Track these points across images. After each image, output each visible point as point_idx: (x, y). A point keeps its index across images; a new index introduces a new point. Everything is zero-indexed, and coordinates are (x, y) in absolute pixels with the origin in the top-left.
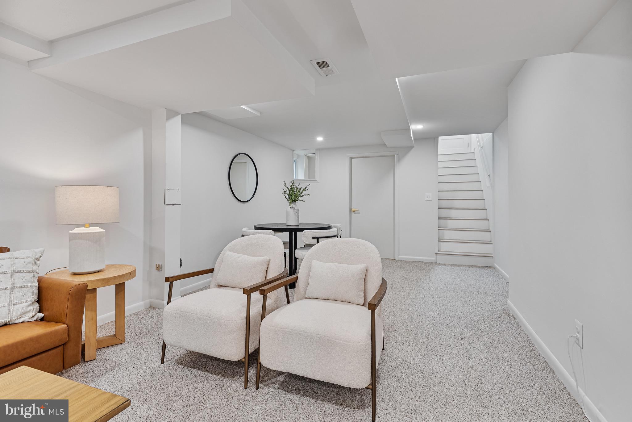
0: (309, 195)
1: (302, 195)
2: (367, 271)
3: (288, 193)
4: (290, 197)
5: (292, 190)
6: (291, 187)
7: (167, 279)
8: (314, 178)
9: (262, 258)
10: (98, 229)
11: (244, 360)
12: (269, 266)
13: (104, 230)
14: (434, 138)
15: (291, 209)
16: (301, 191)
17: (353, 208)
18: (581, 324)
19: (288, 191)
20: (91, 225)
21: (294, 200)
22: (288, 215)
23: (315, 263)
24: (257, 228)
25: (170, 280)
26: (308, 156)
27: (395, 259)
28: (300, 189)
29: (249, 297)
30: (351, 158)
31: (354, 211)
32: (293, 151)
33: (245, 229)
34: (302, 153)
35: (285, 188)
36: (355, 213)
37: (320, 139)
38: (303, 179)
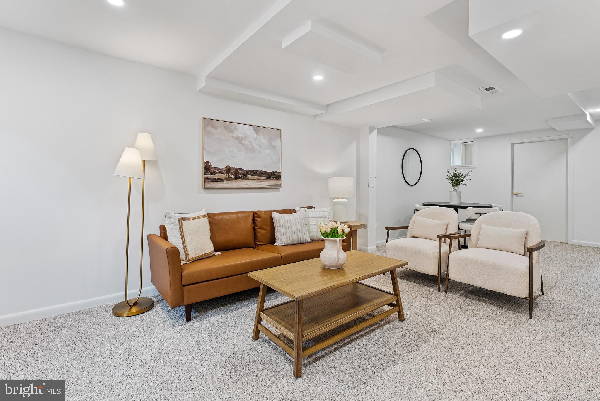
0: (471, 180)
1: (464, 179)
2: (527, 234)
3: (451, 178)
4: (453, 182)
5: (455, 175)
6: (454, 173)
7: (387, 229)
8: (471, 164)
9: (442, 221)
10: (345, 200)
11: (438, 276)
12: (448, 227)
15: (454, 191)
16: (463, 177)
17: (515, 191)
19: (451, 177)
20: (342, 198)
21: (457, 184)
22: (451, 196)
23: (484, 226)
24: (425, 205)
25: (388, 229)
26: (465, 145)
27: (567, 243)
28: (462, 175)
29: (440, 240)
30: (513, 145)
31: (516, 194)
32: (451, 141)
33: (417, 205)
34: (459, 142)
35: (449, 174)
36: (518, 196)
37: (479, 130)
38: (460, 165)
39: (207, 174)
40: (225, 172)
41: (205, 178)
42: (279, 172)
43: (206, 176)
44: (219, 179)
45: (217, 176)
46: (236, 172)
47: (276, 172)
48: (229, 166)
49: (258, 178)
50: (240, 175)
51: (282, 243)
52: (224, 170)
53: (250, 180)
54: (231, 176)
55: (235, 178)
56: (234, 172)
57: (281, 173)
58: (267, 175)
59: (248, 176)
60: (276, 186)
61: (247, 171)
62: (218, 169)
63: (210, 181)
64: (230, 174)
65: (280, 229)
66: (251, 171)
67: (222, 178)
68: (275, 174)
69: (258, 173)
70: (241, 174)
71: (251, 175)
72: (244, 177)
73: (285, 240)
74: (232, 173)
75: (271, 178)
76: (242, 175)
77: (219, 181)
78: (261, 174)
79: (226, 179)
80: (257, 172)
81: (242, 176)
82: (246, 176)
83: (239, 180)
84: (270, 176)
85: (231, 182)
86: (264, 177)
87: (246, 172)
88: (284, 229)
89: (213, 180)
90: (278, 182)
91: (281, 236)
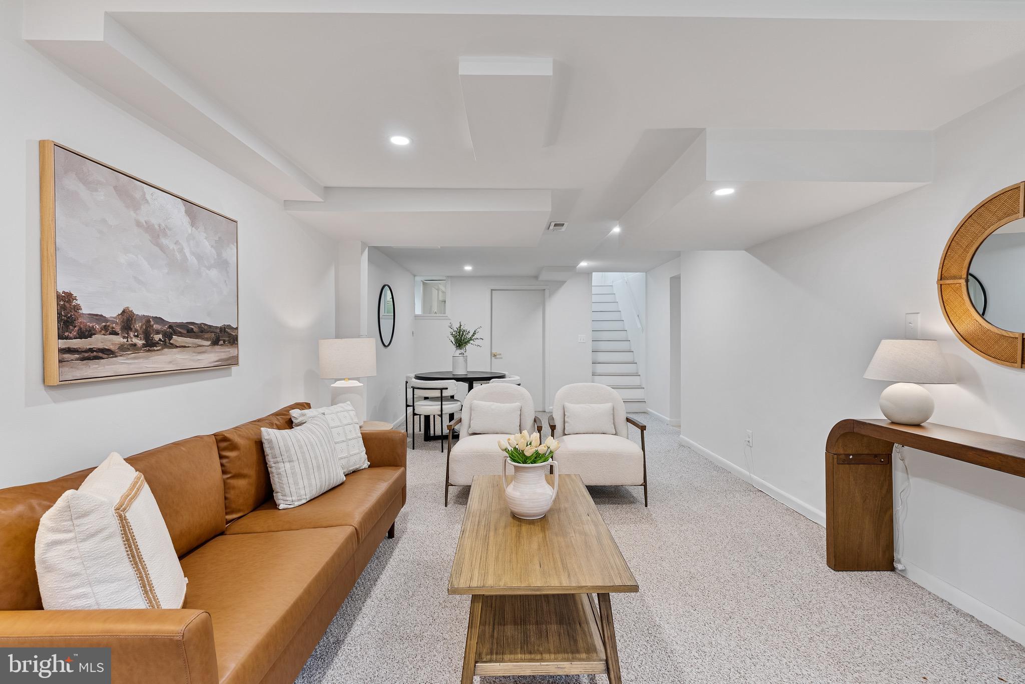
3: (454, 336)
4: (457, 342)
8: (444, 313)
9: (515, 404)
10: (355, 383)
13: (362, 384)
14: (588, 273)
15: (463, 356)
16: (470, 334)
17: (494, 351)
18: (751, 432)
19: (454, 334)
21: (462, 346)
23: (567, 405)
26: (425, 283)
27: (545, 412)
28: (469, 332)
30: (492, 290)
31: (495, 356)
32: (415, 276)
34: (421, 279)
36: (497, 358)
37: (468, 268)
38: (420, 313)
39: (66, 334)
40: (118, 329)
41: (62, 351)
42: (235, 326)
43: (64, 344)
44: (103, 351)
45: (98, 341)
46: (147, 327)
47: (229, 327)
48: (130, 309)
49: (195, 344)
50: (157, 337)
51: (299, 500)
52: (117, 323)
53: (178, 349)
54: (135, 340)
55: (144, 346)
56: (141, 327)
57: (237, 328)
58: (213, 335)
59: (176, 339)
60: (229, 362)
61: (173, 325)
62: (99, 318)
63: (77, 359)
64: (132, 334)
65: (292, 468)
66: (182, 325)
67: (112, 348)
68: (227, 332)
69: (195, 329)
70: (158, 333)
71: (180, 335)
72: (164, 341)
73: (307, 490)
74: (136, 331)
75: (221, 342)
76: (160, 336)
77: (102, 358)
78: (202, 332)
79: (123, 348)
80: (192, 327)
81: (160, 340)
82: (171, 338)
83: (154, 350)
84: (219, 338)
85: (134, 358)
86: (207, 339)
87: (170, 327)
88: (302, 465)
89: (86, 355)
90: (230, 351)
91: (296, 483)
